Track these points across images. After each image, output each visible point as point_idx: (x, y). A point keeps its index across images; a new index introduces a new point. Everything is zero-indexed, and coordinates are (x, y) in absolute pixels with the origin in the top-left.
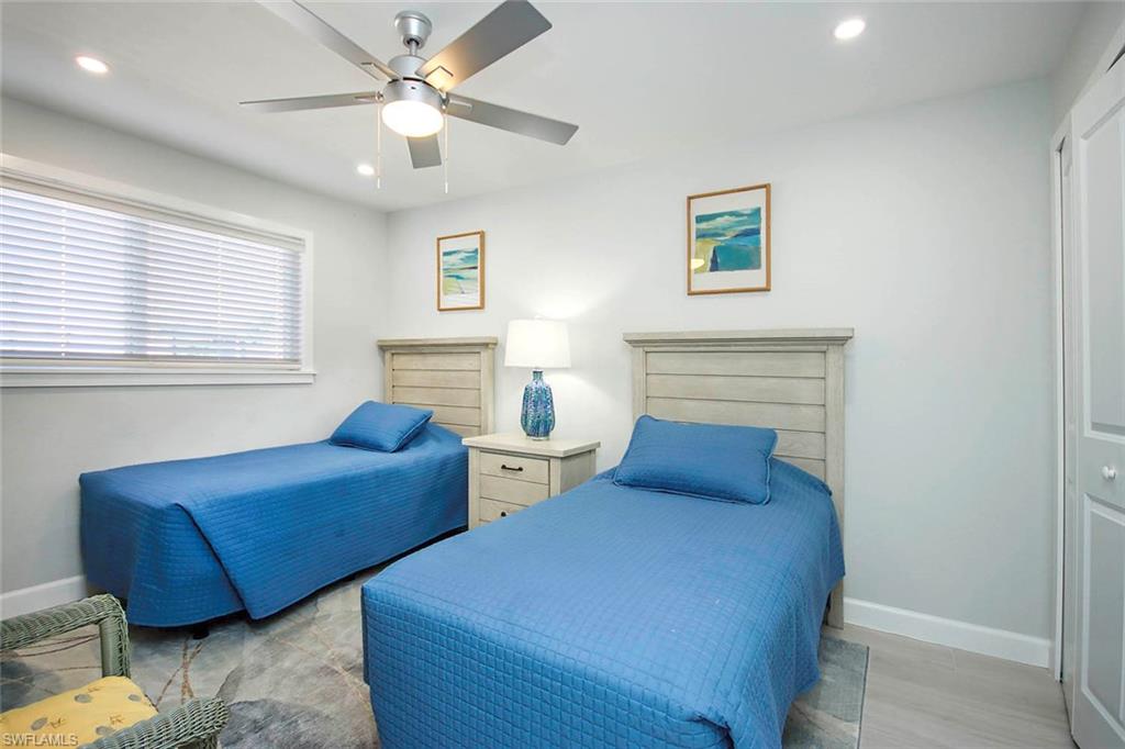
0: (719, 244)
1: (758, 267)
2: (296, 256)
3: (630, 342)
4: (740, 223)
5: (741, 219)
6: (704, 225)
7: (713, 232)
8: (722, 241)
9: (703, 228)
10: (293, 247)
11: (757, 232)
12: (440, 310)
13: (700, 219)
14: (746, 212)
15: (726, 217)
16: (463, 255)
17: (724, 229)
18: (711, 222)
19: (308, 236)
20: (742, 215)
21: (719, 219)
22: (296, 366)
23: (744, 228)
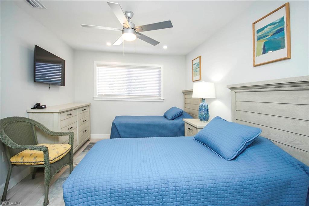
0: (266, 40)
1: (283, 47)
2: (160, 71)
3: (230, 88)
4: (274, 28)
5: (275, 25)
6: (260, 34)
7: (263, 36)
8: (267, 39)
9: (260, 35)
10: (159, 69)
11: (283, 29)
12: (193, 81)
13: (258, 31)
14: (277, 22)
15: (269, 27)
16: (197, 64)
17: (268, 33)
18: (262, 32)
19: (162, 66)
20: (276, 23)
21: (266, 29)
22: (160, 97)
23: (277, 29)
